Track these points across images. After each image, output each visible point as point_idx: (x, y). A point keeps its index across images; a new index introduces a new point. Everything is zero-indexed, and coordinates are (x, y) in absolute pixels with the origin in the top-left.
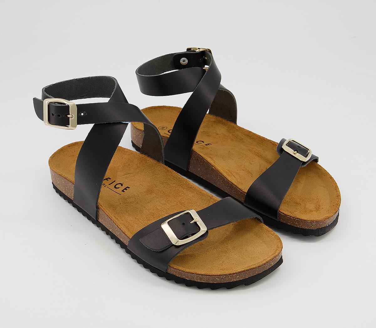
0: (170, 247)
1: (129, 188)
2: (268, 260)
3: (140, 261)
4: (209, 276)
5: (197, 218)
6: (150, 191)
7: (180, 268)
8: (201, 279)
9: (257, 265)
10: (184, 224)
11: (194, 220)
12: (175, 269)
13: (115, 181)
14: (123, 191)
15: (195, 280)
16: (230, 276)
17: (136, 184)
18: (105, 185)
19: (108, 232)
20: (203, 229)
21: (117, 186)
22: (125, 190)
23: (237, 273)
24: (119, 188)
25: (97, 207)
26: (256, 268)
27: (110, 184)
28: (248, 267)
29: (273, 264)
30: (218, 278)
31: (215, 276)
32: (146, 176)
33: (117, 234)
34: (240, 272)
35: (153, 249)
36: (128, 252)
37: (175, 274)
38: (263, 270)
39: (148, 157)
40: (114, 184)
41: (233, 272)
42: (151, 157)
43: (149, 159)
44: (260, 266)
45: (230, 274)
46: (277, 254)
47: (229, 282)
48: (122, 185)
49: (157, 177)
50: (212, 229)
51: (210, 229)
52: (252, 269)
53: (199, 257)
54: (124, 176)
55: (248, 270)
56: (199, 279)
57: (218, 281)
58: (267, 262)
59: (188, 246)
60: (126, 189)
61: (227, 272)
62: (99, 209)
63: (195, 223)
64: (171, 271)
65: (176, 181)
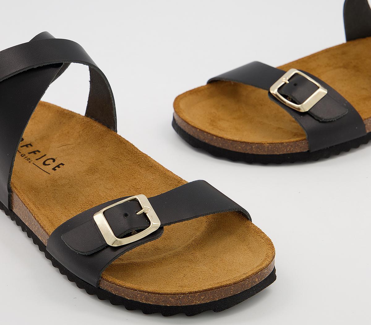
0: (104, 249)
1: (63, 165)
2: (250, 274)
3: (63, 271)
4: (159, 294)
5: (147, 208)
6: (92, 170)
7: (118, 281)
8: (147, 299)
9: (232, 281)
10: (126, 215)
11: (142, 210)
12: (110, 282)
13: (45, 155)
14: (54, 169)
15: (139, 300)
16: (191, 296)
17: (74, 160)
18: (29, 161)
19: (25, 228)
20: (155, 223)
21: (46, 163)
22: (57, 168)
23: (200, 292)
24: (49, 164)
25: (10, 190)
26: (230, 285)
27: (37, 160)
28: (218, 283)
29: (257, 281)
30: (172, 298)
31: (168, 294)
32: (90, 149)
33: (34, 229)
34: (206, 290)
35: (78, 250)
36: (48, 256)
37: (109, 290)
38: (243, 290)
39: (95, 122)
40: (44, 159)
41: (195, 290)
42: (100, 122)
43: (95, 124)
44: (237, 283)
45: (190, 293)
46: (264, 265)
47: (190, 304)
48: (54, 160)
49: (105, 150)
50: (169, 224)
51: (166, 225)
52: (224, 286)
53: (149, 267)
54: (59, 149)
55: (218, 288)
56: (145, 299)
57: (172, 302)
58: (248, 278)
59: (131, 249)
60: (58, 166)
61: (186, 290)
62: (12, 192)
63: (144, 214)
64: (104, 286)
65: (131, 156)
